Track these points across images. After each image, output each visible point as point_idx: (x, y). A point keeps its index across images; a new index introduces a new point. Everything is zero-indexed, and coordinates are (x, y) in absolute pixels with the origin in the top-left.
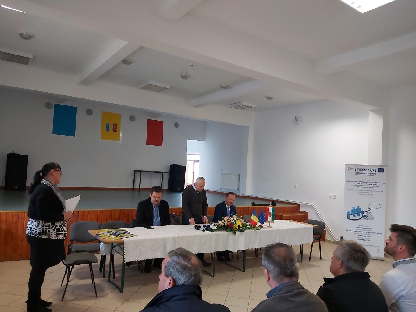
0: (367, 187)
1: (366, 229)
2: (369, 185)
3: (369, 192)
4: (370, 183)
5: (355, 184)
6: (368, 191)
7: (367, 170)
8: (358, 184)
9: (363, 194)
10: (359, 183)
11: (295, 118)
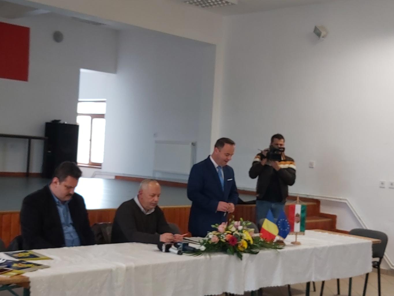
11: (313, 30)
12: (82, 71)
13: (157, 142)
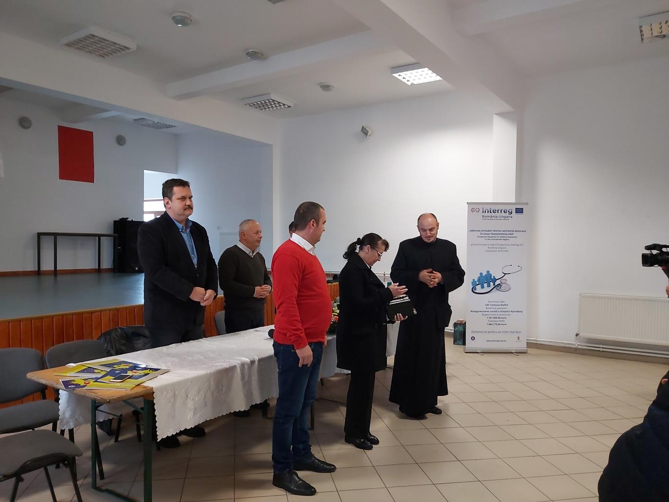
0: (500, 238)
1: (500, 307)
2: (503, 236)
3: (503, 246)
4: (503, 233)
5: (482, 236)
6: (501, 245)
7: (500, 211)
8: (486, 236)
9: (495, 251)
10: (488, 233)
11: (361, 130)
12: (145, 171)
13: (221, 234)
